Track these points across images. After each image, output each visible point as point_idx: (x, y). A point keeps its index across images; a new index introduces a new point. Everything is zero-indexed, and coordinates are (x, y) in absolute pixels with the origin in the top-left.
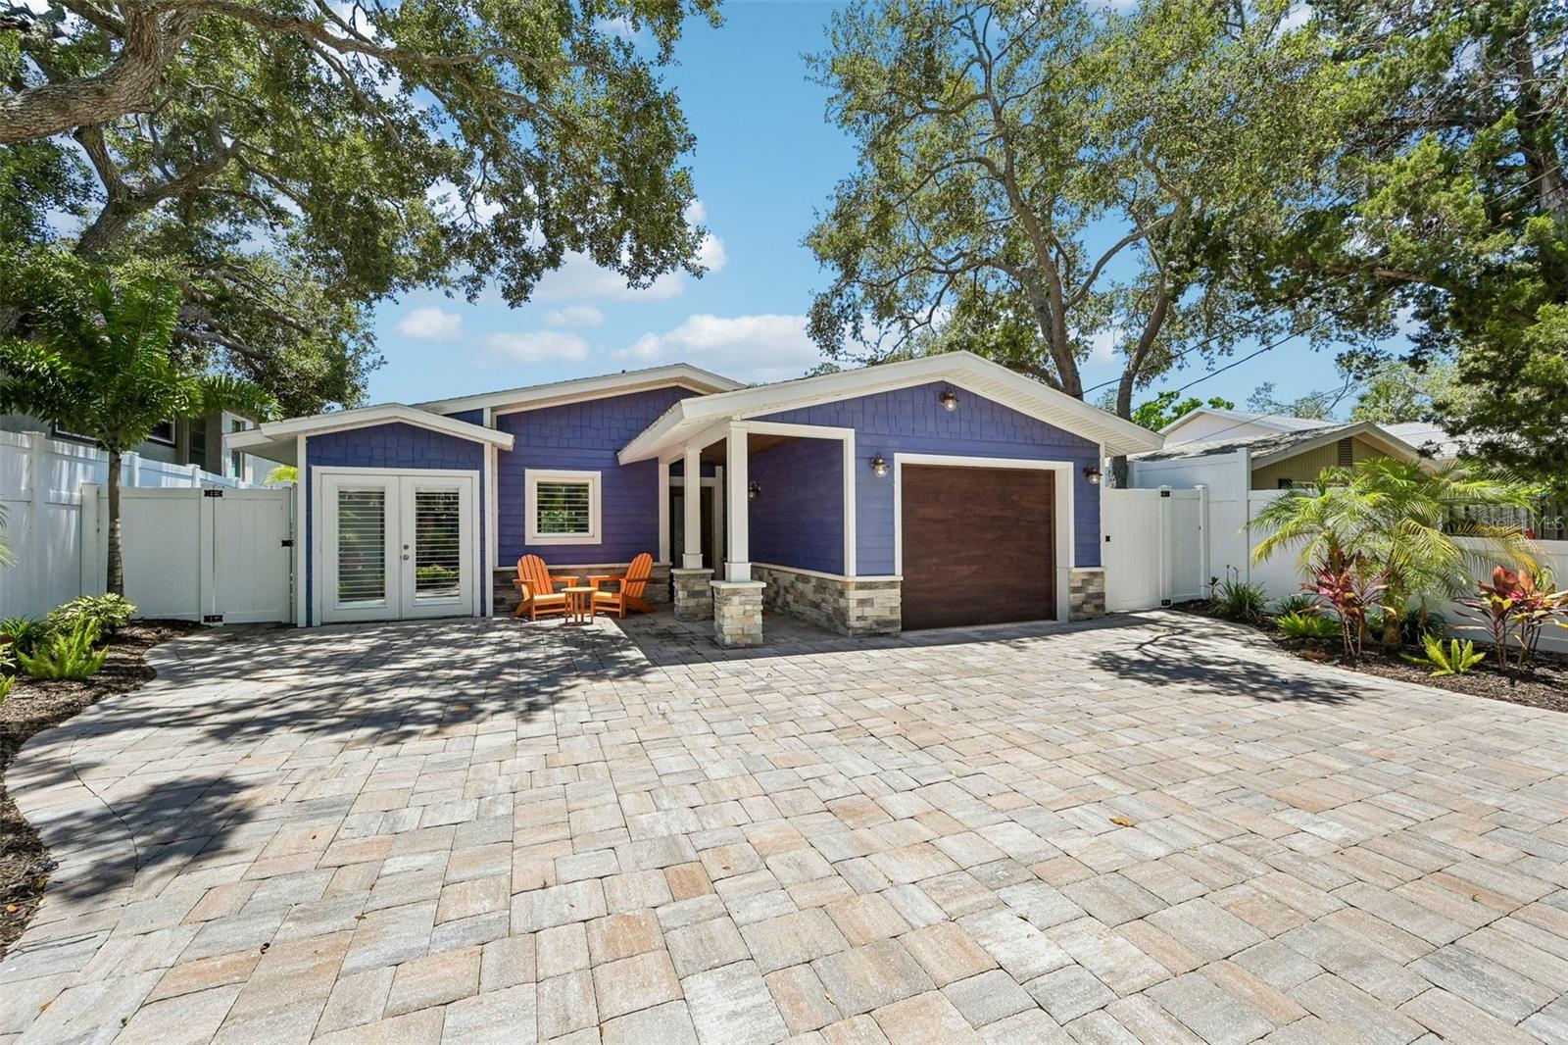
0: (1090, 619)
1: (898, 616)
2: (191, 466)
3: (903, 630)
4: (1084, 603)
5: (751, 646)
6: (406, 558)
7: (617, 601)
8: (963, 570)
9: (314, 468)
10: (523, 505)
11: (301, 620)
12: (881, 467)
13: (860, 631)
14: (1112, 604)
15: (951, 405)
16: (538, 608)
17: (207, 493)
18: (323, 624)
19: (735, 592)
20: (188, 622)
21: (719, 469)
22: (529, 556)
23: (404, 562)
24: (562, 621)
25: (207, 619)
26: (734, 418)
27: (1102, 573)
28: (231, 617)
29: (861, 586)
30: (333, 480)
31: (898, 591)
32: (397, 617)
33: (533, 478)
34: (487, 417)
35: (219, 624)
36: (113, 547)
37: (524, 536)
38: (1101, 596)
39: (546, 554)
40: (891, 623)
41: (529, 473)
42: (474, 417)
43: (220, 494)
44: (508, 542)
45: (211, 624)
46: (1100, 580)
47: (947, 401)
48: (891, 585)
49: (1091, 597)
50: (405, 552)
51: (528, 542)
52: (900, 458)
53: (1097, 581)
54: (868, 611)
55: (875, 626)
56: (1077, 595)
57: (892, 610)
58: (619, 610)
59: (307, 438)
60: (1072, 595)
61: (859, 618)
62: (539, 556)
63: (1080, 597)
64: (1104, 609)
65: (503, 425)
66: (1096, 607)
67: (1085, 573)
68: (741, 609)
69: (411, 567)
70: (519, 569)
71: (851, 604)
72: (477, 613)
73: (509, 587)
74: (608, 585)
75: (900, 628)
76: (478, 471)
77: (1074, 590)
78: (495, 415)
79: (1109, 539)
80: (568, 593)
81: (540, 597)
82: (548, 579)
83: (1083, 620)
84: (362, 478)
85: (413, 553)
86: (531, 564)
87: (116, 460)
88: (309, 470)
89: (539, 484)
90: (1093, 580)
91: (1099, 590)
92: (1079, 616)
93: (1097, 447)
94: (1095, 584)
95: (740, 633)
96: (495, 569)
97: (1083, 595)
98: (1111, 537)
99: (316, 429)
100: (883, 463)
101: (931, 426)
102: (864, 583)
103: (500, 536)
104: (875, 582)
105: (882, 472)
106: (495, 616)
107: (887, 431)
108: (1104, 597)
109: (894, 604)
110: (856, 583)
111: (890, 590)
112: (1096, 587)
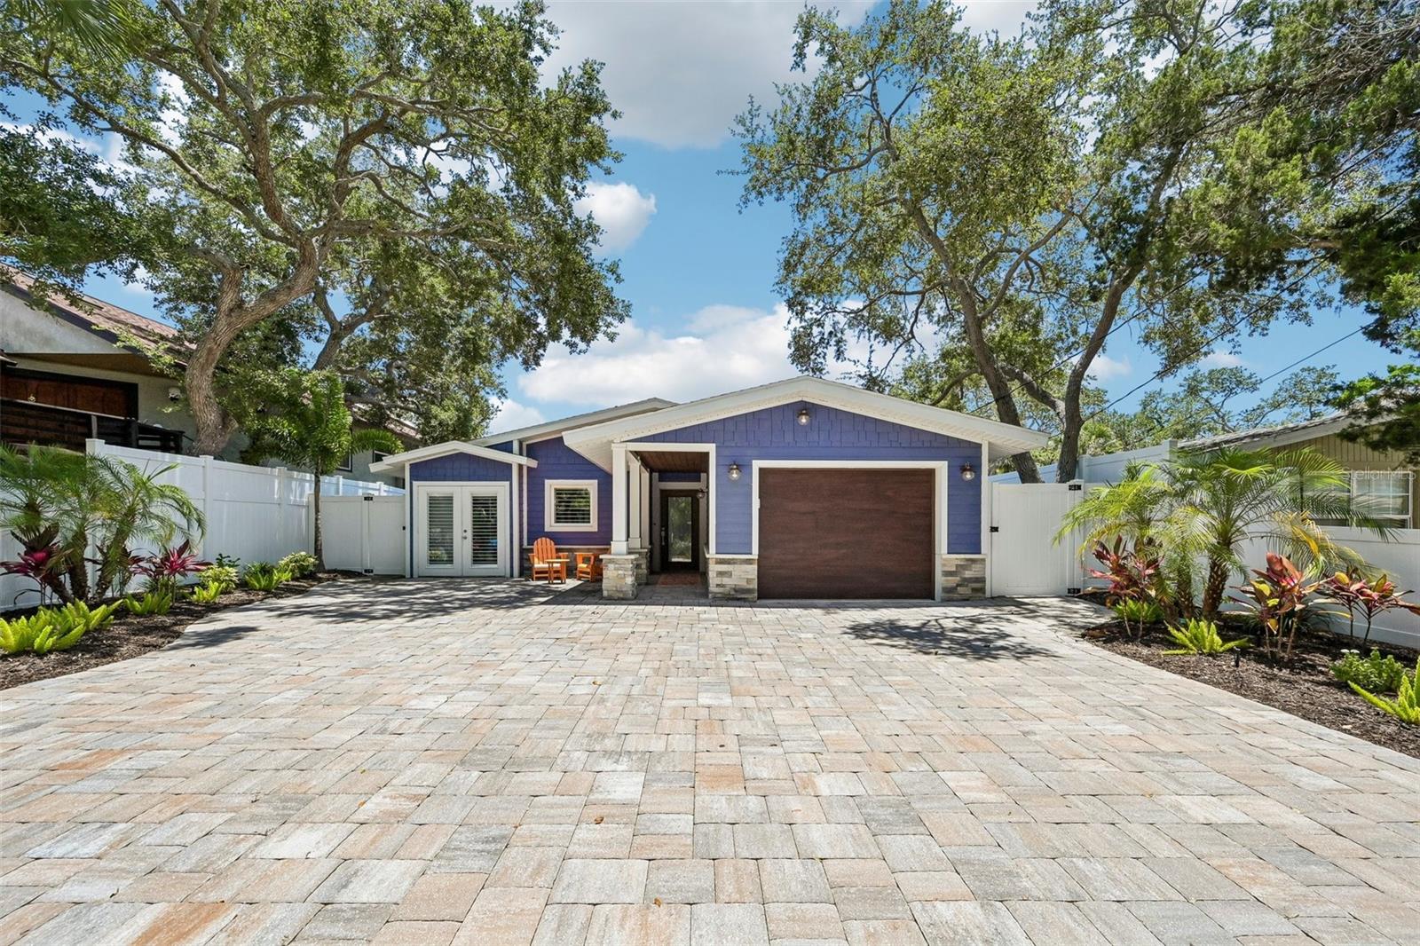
0: (969, 599)
1: (754, 585)
2: (378, 483)
3: (760, 596)
4: (958, 585)
6: (465, 538)
7: (589, 570)
8: (831, 554)
9: (415, 483)
10: (543, 504)
12: (735, 471)
13: (719, 595)
14: (994, 585)
15: (804, 420)
16: (537, 573)
17: (366, 499)
18: (419, 578)
19: (611, 561)
20: (356, 572)
21: (703, 475)
22: (544, 539)
23: (465, 541)
24: (547, 582)
25: (366, 571)
26: (616, 441)
27: (984, 560)
28: (379, 570)
29: (720, 562)
30: (426, 490)
31: (756, 567)
32: (460, 575)
33: (551, 486)
34: (516, 446)
35: (371, 574)
36: (317, 528)
37: (544, 525)
38: (982, 580)
39: (556, 538)
40: (749, 591)
41: (548, 482)
42: (506, 447)
43: (372, 499)
44: (533, 528)
45: (367, 574)
46: (978, 566)
47: (801, 417)
48: (749, 562)
49: (967, 580)
50: (465, 534)
51: (547, 529)
52: (758, 464)
53: (976, 567)
54: (726, 581)
55: (732, 592)
56: (951, 578)
57: (749, 581)
58: (589, 576)
59: (411, 464)
60: (944, 578)
61: (718, 585)
62: (551, 539)
63: (953, 580)
64: (984, 593)
65: (531, 450)
66: (974, 590)
67: (962, 559)
68: (615, 573)
69: (468, 544)
70: (535, 547)
71: (712, 574)
72: (508, 575)
73: (529, 560)
74: (586, 560)
75: (756, 595)
76: (508, 483)
77: (947, 574)
78: (524, 444)
79: (994, 529)
80: (549, 563)
81: (538, 565)
82: (554, 555)
83: (957, 600)
84: (440, 488)
85: (469, 534)
86: (542, 544)
87: (317, 482)
88: (411, 484)
89: (556, 490)
90: (970, 566)
91: (978, 575)
92: (952, 598)
93: (979, 446)
94: (973, 570)
95: (614, 588)
96: (523, 547)
97: (958, 578)
98: (997, 528)
99: (414, 459)
100: (737, 469)
101: (789, 437)
102: (723, 559)
103: (529, 525)
104: (733, 559)
105: (735, 475)
106: (519, 577)
107: (746, 444)
108: (985, 581)
109: (750, 577)
110: (716, 559)
111: (747, 566)
112: (974, 572)
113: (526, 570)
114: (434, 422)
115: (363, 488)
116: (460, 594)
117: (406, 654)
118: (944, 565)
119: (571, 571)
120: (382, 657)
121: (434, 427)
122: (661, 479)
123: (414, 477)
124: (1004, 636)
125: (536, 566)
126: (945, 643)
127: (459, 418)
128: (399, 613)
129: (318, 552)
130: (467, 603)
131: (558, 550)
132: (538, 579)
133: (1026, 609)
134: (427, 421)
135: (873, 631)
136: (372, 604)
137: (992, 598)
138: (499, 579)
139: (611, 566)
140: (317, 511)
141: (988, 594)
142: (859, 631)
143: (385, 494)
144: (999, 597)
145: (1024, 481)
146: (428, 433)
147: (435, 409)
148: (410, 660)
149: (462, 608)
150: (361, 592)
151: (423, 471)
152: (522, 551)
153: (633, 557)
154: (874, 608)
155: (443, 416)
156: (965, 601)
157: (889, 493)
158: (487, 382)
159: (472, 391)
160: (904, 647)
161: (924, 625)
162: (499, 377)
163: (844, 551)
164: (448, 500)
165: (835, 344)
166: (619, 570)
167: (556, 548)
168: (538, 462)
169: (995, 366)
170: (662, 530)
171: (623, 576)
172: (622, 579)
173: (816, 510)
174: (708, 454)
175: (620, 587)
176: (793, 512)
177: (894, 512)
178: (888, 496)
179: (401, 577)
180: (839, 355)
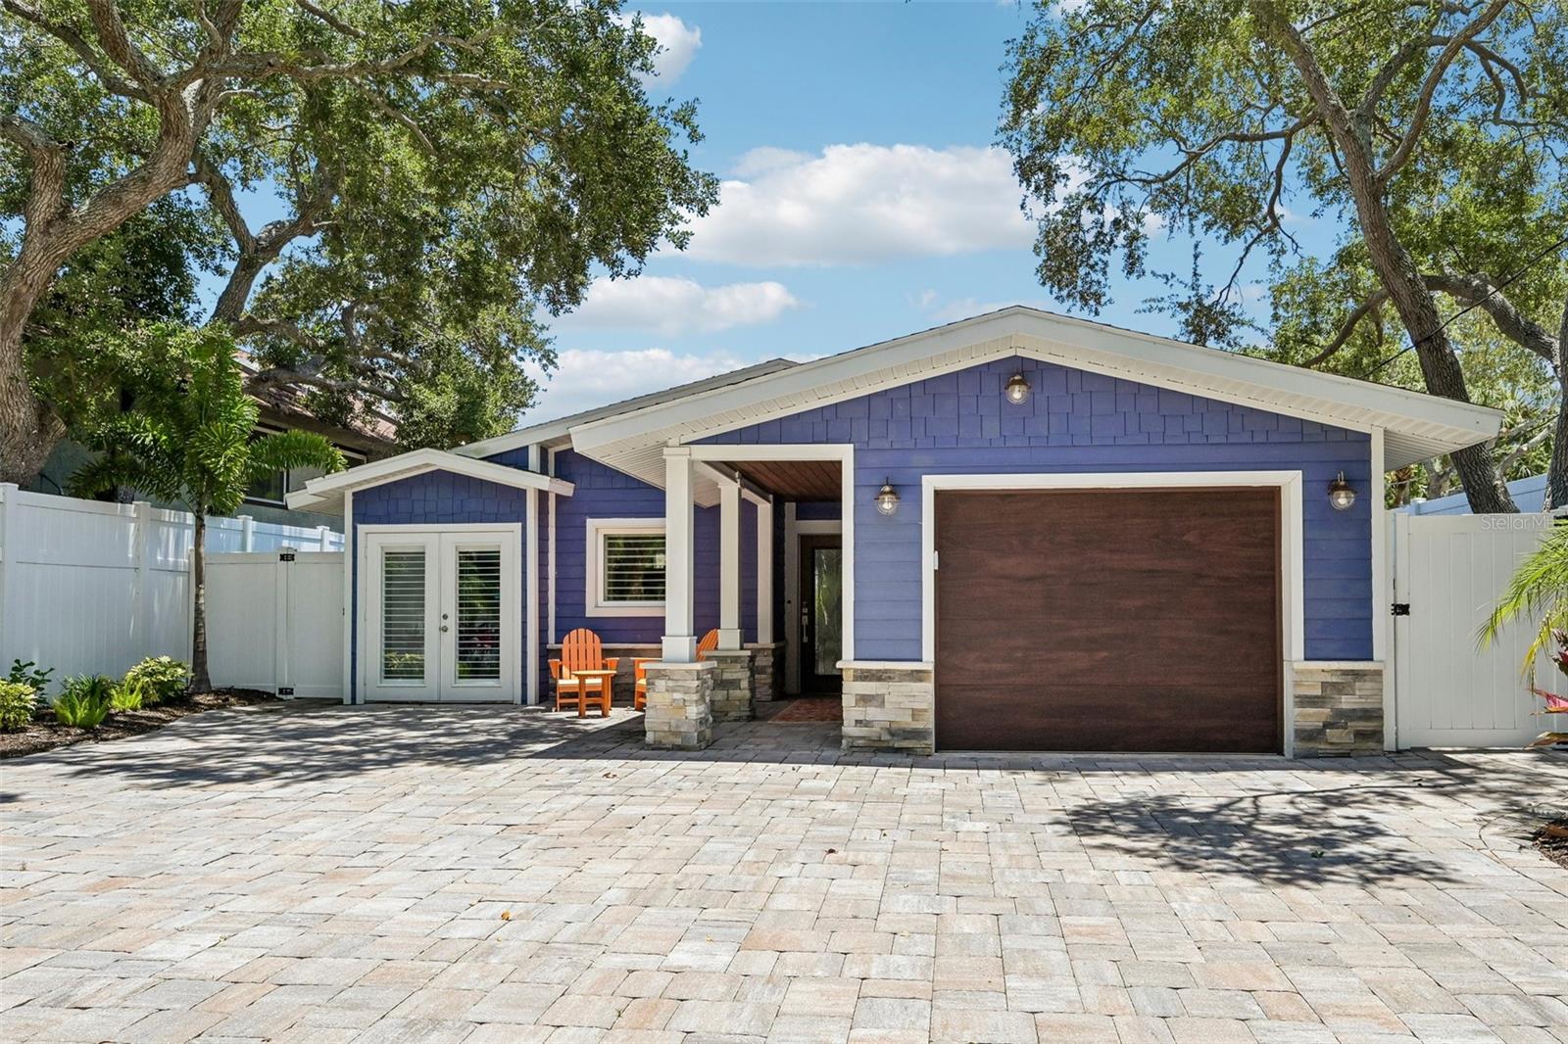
0: (1348, 755)
1: (929, 722)
2: (320, 528)
3: (939, 747)
4: (1326, 725)
6: (445, 629)
8: (1077, 660)
9: (361, 528)
10: (583, 565)
11: (347, 700)
12: (887, 498)
13: (861, 742)
14: (1402, 726)
15: (1017, 394)
16: (564, 696)
17: (283, 557)
18: (366, 702)
19: (660, 674)
20: (266, 693)
22: (581, 631)
23: (444, 634)
24: (577, 714)
25: (281, 691)
26: (670, 443)
27: (1379, 673)
28: (303, 690)
29: (864, 676)
30: (382, 538)
31: (929, 686)
32: (435, 699)
33: (597, 529)
34: (534, 457)
35: (288, 696)
36: (198, 612)
37: (584, 605)
38: (1376, 715)
39: (604, 629)
40: (918, 734)
41: (591, 523)
42: (516, 458)
43: (292, 557)
44: (566, 612)
45: (284, 697)
46: (1368, 685)
47: (1011, 388)
49: (1341, 718)
50: (444, 623)
51: (590, 612)
52: (931, 483)
53: (1364, 687)
54: (872, 713)
55: (886, 737)
56: (1310, 710)
57: (916, 714)
59: (354, 494)
60: (1298, 710)
61: (858, 722)
62: (594, 631)
63: (1316, 716)
64: (1381, 741)
65: (564, 464)
66: (1360, 735)
67: (1333, 672)
68: (667, 698)
69: (451, 638)
70: (565, 646)
71: (847, 700)
72: (518, 700)
75: (932, 741)
76: (520, 525)
77: (1304, 701)
78: (552, 452)
79: (1401, 609)
80: (584, 677)
82: (599, 661)
83: (1326, 758)
84: (404, 536)
85: (452, 623)
86: (581, 641)
87: (200, 526)
88: (354, 527)
89: (608, 538)
90: (1351, 685)
91: (1369, 704)
92: (1315, 753)
93: (1365, 439)
94: (1357, 693)
95: (666, 729)
96: (549, 646)
97: (1327, 711)
98: (1408, 606)
99: (359, 483)
100: (891, 492)
101: (992, 428)
102: (869, 671)
103: (557, 604)
104: (886, 671)
105: (887, 506)
106: (536, 705)
107: (910, 444)
108: (1381, 717)
109: (917, 706)
110: (855, 670)
111: (912, 684)
112: (1360, 697)
113: (547, 692)
114: (418, 415)
115: (290, 537)
122: (801, 515)
123: (360, 517)
124: (1367, 831)
125: (561, 682)
126: (1240, 848)
127: (461, 407)
129: (199, 655)
130: (405, 752)
131: (606, 653)
132: (563, 707)
133: (1457, 776)
135: (1113, 819)
137: (1399, 752)
139: (662, 684)
140: (199, 580)
141: (1389, 742)
142: (1085, 821)
144: (1414, 750)
145: (1477, 508)
147: (423, 393)
149: (390, 763)
151: (374, 505)
152: (543, 653)
153: (698, 666)
154: (1147, 770)
155: (434, 402)
156: (1341, 759)
157: (1191, 537)
159: (495, 354)
160: (1154, 855)
161: (1220, 808)
162: (543, 328)
163: (1105, 654)
164: (417, 559)
165: (1124, 242)
166: (674, 691)
167: (603, 650)
168: (573, 485)
169: (1410, 275)
170: (802, 614)
171: (681, 704)
172: (681, 708)
173: (1049, 572)
174: (837, 466)
175: (677, 726)
176: (1003, 577)
177: (1200, 576)
178: (1187, 542)
179: (336, 703)
180: (1133, 264)
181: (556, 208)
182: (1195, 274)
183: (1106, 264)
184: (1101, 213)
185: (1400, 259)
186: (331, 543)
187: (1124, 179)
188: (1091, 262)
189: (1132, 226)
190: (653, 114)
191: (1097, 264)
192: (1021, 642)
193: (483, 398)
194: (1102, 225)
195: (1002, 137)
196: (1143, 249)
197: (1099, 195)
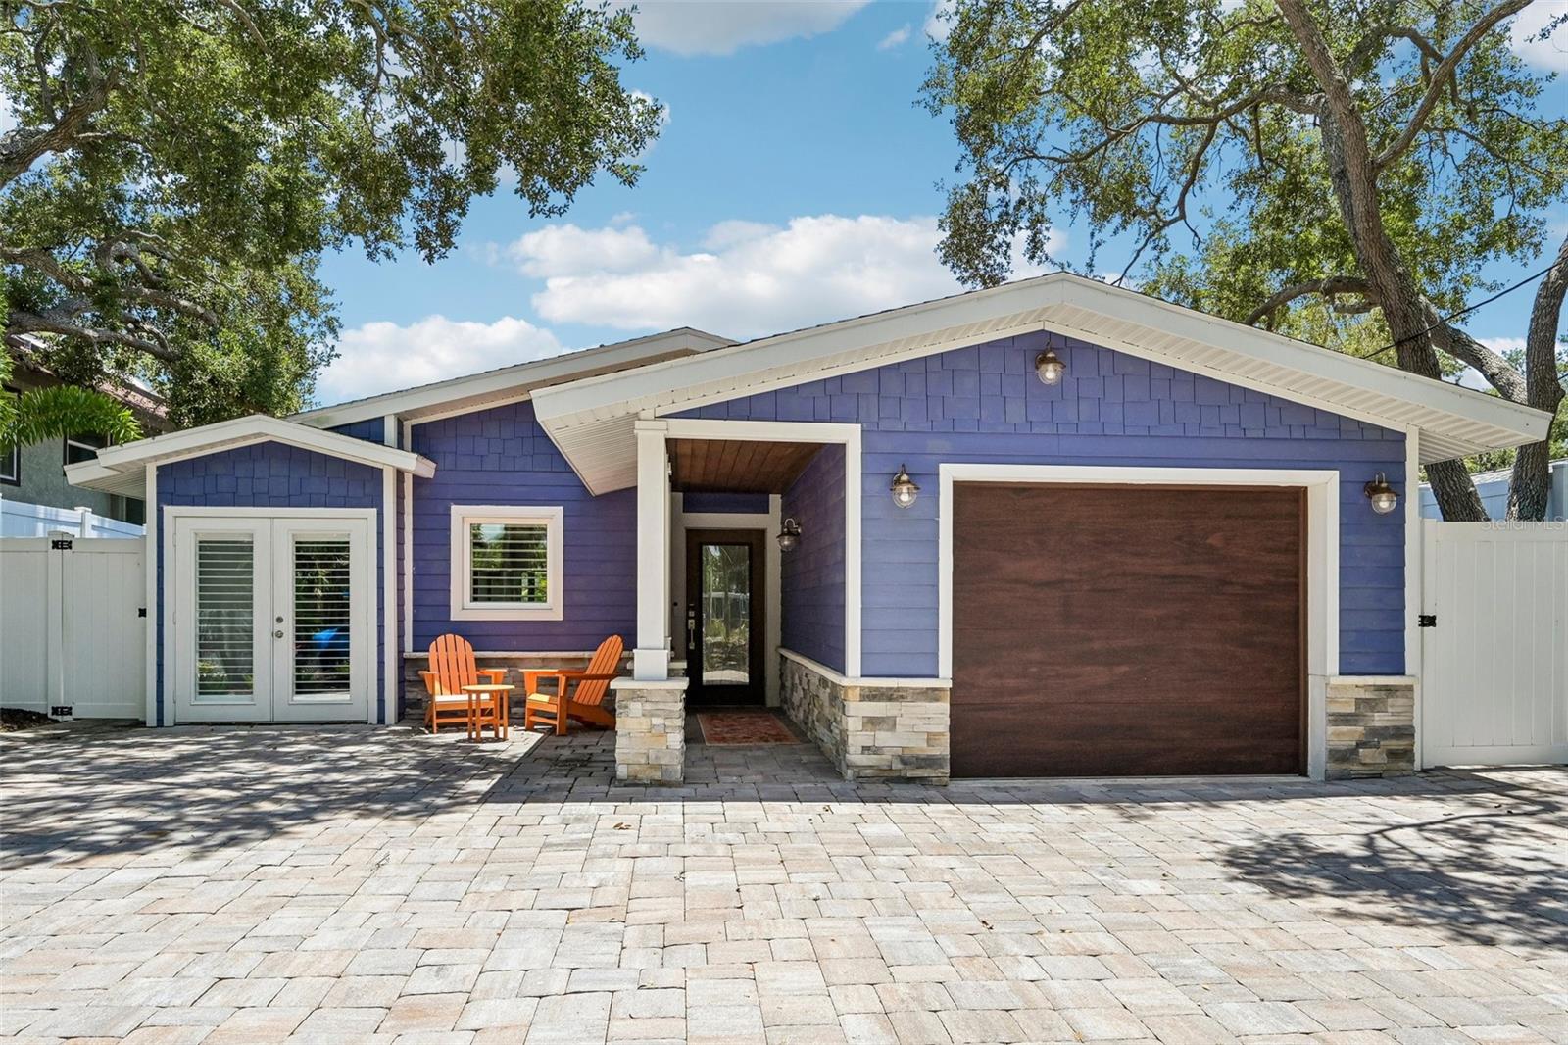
0: (1380, 777)
1: (943, 749)
2: (80, 510)
3: (954, 775)
4: (1360, 745)
5: (660, 784)
6: (280, 635)
7: (553, 709)
8: (1097, 675)
9: (167, 509)
10: (448, 560)
11: (152, 721)
12: (904, 489)
13: (869, 772)
14: (1430, 744)
15: (1050, 373)
16: (440, 714)
17: (56, 545)
18: (177, 724)
19: (636, 696)
20: (35, 713)
22: (450, 637)
23: (279, 642)
24: (465, 735)
25: (55, 710)
26: (643, 415)
27: (1410, 688)
28: (83, 709)
29: (873, 695)
30: (194, 525)
31: (945, 706)
32: (267, 718)
33: (463, 518)
34: (390, 429)
35: (67, 718)
37: (448, 606)
38: (1406, 733)
39: (475, 634)
40: (931, 762)
41: (456, 511)
42: (369, 431)
43: (69, 545)
44: (426, 615)
45: (59, 718)
46: (1401, 701)
47: (1043, 366)
48: (932, 695)
49: (1377, 734)
50: (278, 627)
51: (456, 615)
52: (950, 473)
53: (1396, 703)
54: (883, 738)
55: (896, 765)
56: (1344, 729)
57: (931, 738)
58: (556, 723)
59: (158, 468)
60: (1331, 729)
61: (865, 749)
62: (465, 637)
63: (1349, 736)
64: (1412, 761)
65: (422, 439)
66: (1393, 754)
67: (1366, 687)
68: (642, 723)
69: (287, 648)
70: (431, 655)
71: (853, 724)
72: (374, 718)
73: (422, 682)
74: (547, 684)
75: (947, 770)
76: (375, 510)
77: (1334, 719)
78: (408, 425)
79: (1428, 621)
80: (470, 692)
81: (443, 698)
82: (474, 672)
83: (1360, 778)
84: (225, 522)
85: (289, 627)
86: (446, 652)
88: (160, 511)
89: (472, 527)
90: (1383, 701)
91: (1401, 721)
92: (1348, 774)
93: (1401, 438)
94: (1389, 709)
95: (643, 761)
96: (406, 655)
97: (1361, 729)
98: (1434, 618)
99: (167, 455)
100: (909, 482)
101: (1016, 413)
102: (877, 689)
103: (415, 605)
104: (898, 689)
105: (905, 497)
106: (396, 724)
107: (926, 426)
108: (1413, 736)
109: (934, 729)
110: (863, 689)
111: (927, 704)
112: (1393, 714)
113: (414, 709)
114: (200, 378)
115: (46, 520)
116: (287, 772)
117: (201, 974)
118: (1331, 701)
119: (514, 710)
120: (141, 991)
121: (200, 387)
122: (691, 507)
123: (166, 497)
125: (438, 698)
127: (252, 370)
128: (156, 833)
131: (481, 663)
132: (442, 728)
134: (183, 377)
136: (87, 803)
137: (1423, 771)
138: (358, 729)
139: (636, 707)
141: (1417, 766)
143: (94, 535)
144: (1445, 772)
145: (1450, 514)
146: (188, 402)
147: (200, 350)
148: (217, 997)
150: (54, 769)
151: (187, 482)
152: (403, 663)
153: (680, 683)
155: (219, 364)
156: (1376, 780)
157: (1214, 540)
158: (305, 297)
163: (1124, 668)
164: (242, 551)
165: (1028, 224)
166: (652, 715)
167: (477, 659)
168: (434, 465)
169: (1400, 269)
170: (688, 617)
171: (662, 731)
172: (661, 736)
173: (1067, 577)
174: (841, 448)
175: (657, 757)
176: (1017, 581)
177: (1225, 583)
178: (1211, 546)
179: (137, 725)
180: (1035, 246)
181: (421, 131)
182: (1090, 265)
183: (1009, 246)
184: (1006, 190)
185: (1390, 251)
186: (94, 528)
187: (1035, 156)
188: (995, 243)
189: (1037, 208)
190: (585, 22)
191: (1000, 246)
192: (1036, 655)
193: (277, 361)
194: (1007, 205)
195: (925, 95)
196: (1045, 233)
197: (1007, 173)
